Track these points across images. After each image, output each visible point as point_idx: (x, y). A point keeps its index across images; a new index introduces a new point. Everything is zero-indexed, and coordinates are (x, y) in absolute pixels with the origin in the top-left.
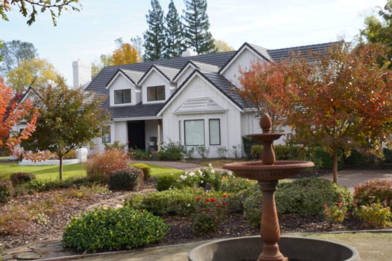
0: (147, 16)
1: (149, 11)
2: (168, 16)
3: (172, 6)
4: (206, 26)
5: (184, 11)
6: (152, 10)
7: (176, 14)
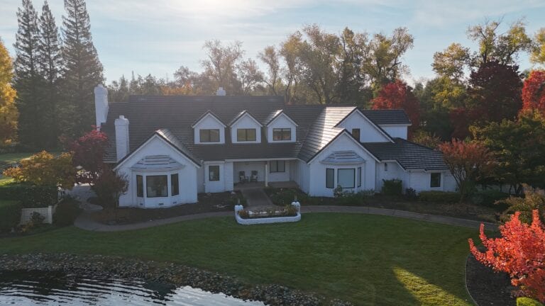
0: (19, 14)
1: (19, 9)
2: (42, 18)
3: (46, 8)
4: (87, 35)
5: (63, 17)
6: (23, 9)
7: (51, 18)
